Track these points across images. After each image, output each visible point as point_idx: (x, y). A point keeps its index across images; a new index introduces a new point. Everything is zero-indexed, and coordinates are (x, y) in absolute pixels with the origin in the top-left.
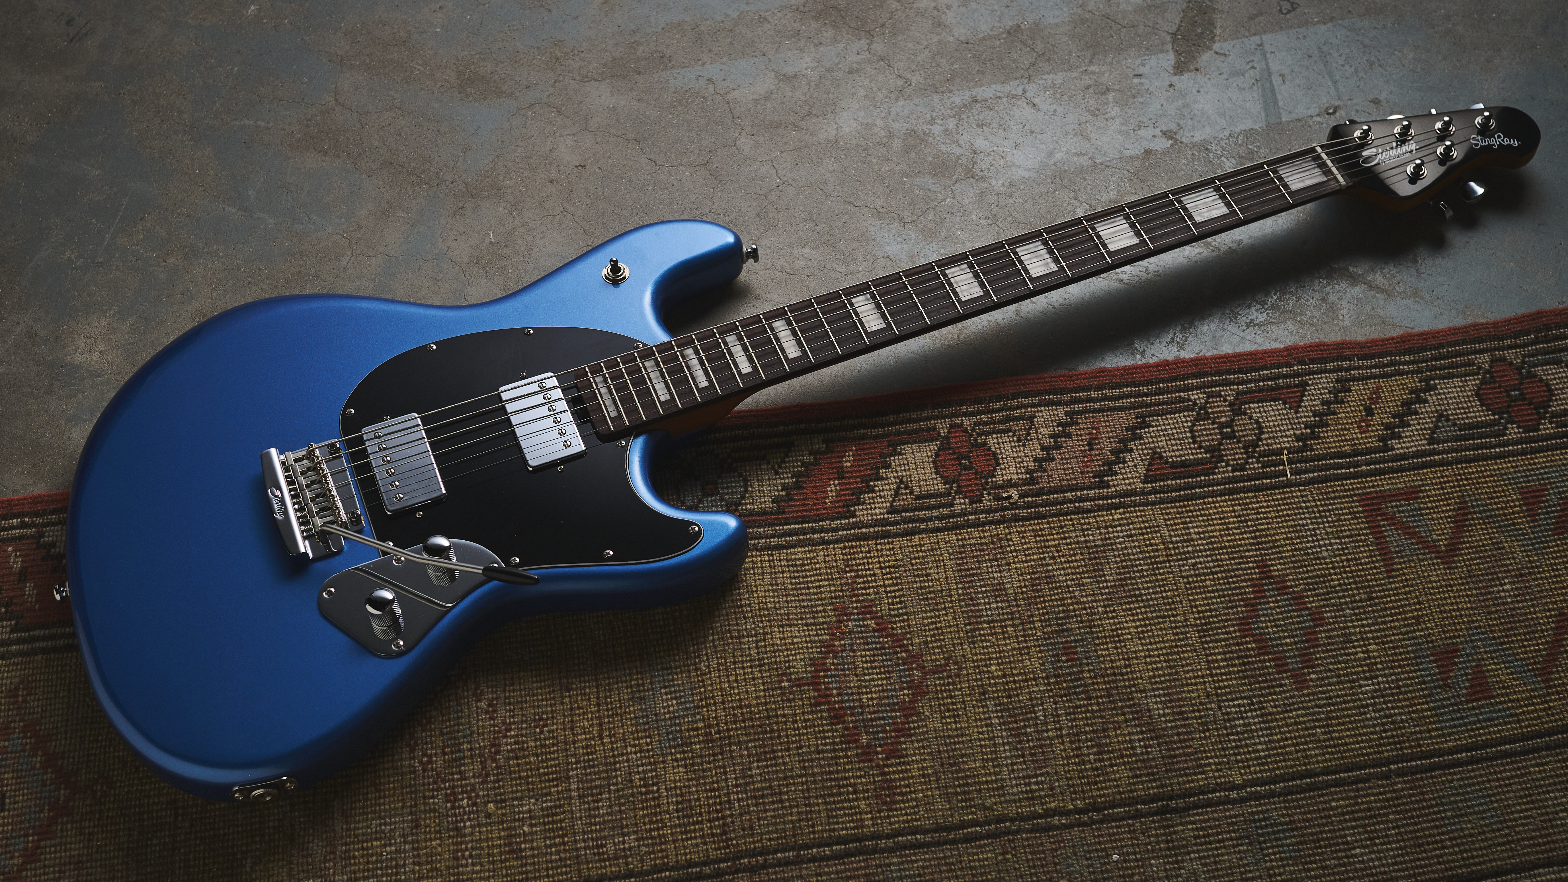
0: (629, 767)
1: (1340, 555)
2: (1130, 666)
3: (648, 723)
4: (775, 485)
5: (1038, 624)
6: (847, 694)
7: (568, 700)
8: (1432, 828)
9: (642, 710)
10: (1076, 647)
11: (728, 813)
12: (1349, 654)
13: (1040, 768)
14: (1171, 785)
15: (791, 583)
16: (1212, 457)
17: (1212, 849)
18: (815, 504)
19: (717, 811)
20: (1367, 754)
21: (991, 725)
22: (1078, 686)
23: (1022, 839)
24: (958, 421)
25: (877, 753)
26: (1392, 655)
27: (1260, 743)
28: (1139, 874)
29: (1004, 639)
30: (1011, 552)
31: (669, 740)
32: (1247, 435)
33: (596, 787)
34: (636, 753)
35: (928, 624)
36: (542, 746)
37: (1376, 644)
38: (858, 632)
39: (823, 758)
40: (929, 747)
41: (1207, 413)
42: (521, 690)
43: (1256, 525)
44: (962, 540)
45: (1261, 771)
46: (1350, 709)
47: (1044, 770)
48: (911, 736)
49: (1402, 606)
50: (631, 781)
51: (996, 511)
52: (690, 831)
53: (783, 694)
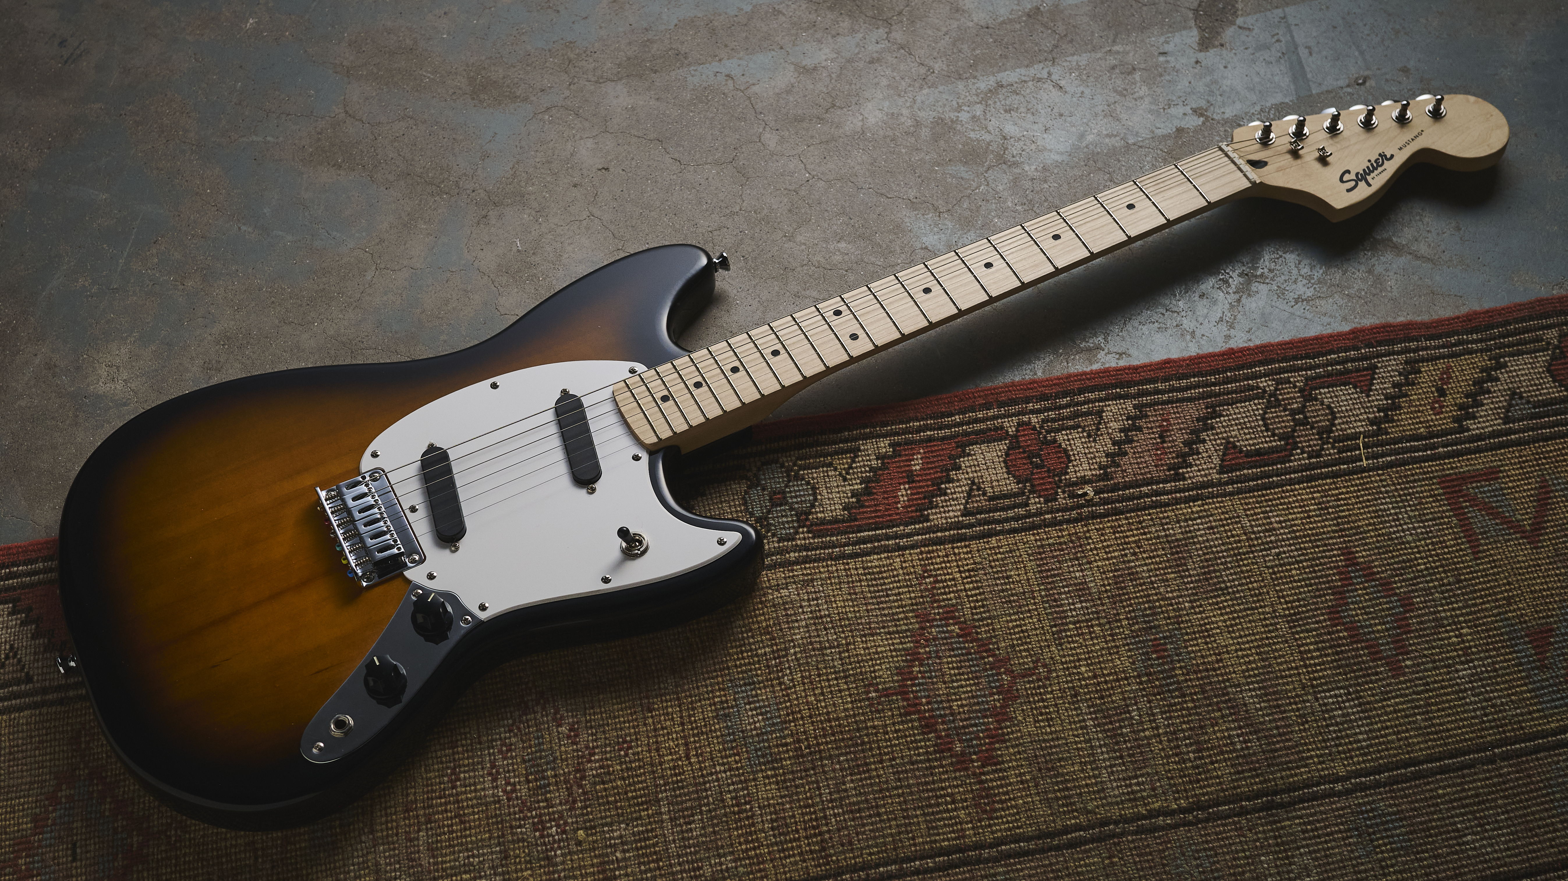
0: (719, 786)
1: (1425, 539)
2: (1221, 660)
3: (735, 740)
4: (844, 492)
5: (1125, 623)
6: (936, 702)
7: (650, 720)
8: (1541, 811)
9: (727, 727)
10: (1165, 644)
11: (825, 828)
12: (1442, 639)
13: (1140, 769)
14: (1274, 779)
15: (870, 592)
16: (1287, 444)
17: (1321, 843)
18: (887, 510)
19: (814, 828)
20: (1470, 739)
21: (1086, 727)
22: (1171, 684)
23: (1128, 841)
24: (1025, 419)
25: (973, 761)
26: (1485, 638)
27: (1361, 733)
28: (1250, 871)
29: (1092, 639)
30: (1091, 550)
31: (758, 756)
32: (1320, 421)
33: (687, 809)
34: (725, 772)
35: (1014, 627)
36: (628, 769)
37: (1468, 627)
38: (942, 639)
39: (918, 769)
40: (1025, 752)
41: (1277, 400)
42: (601, 713)
43: (1336, 512)
44: (1040, 540)
45: (1364, 762)
46: (1448, 694)
47: (1144, 771)
48: (1005, 741)
49: (1491, 587)
50: (723, 801)
51: (1072, 509)
52: (788, 849)
53: (871, 705)
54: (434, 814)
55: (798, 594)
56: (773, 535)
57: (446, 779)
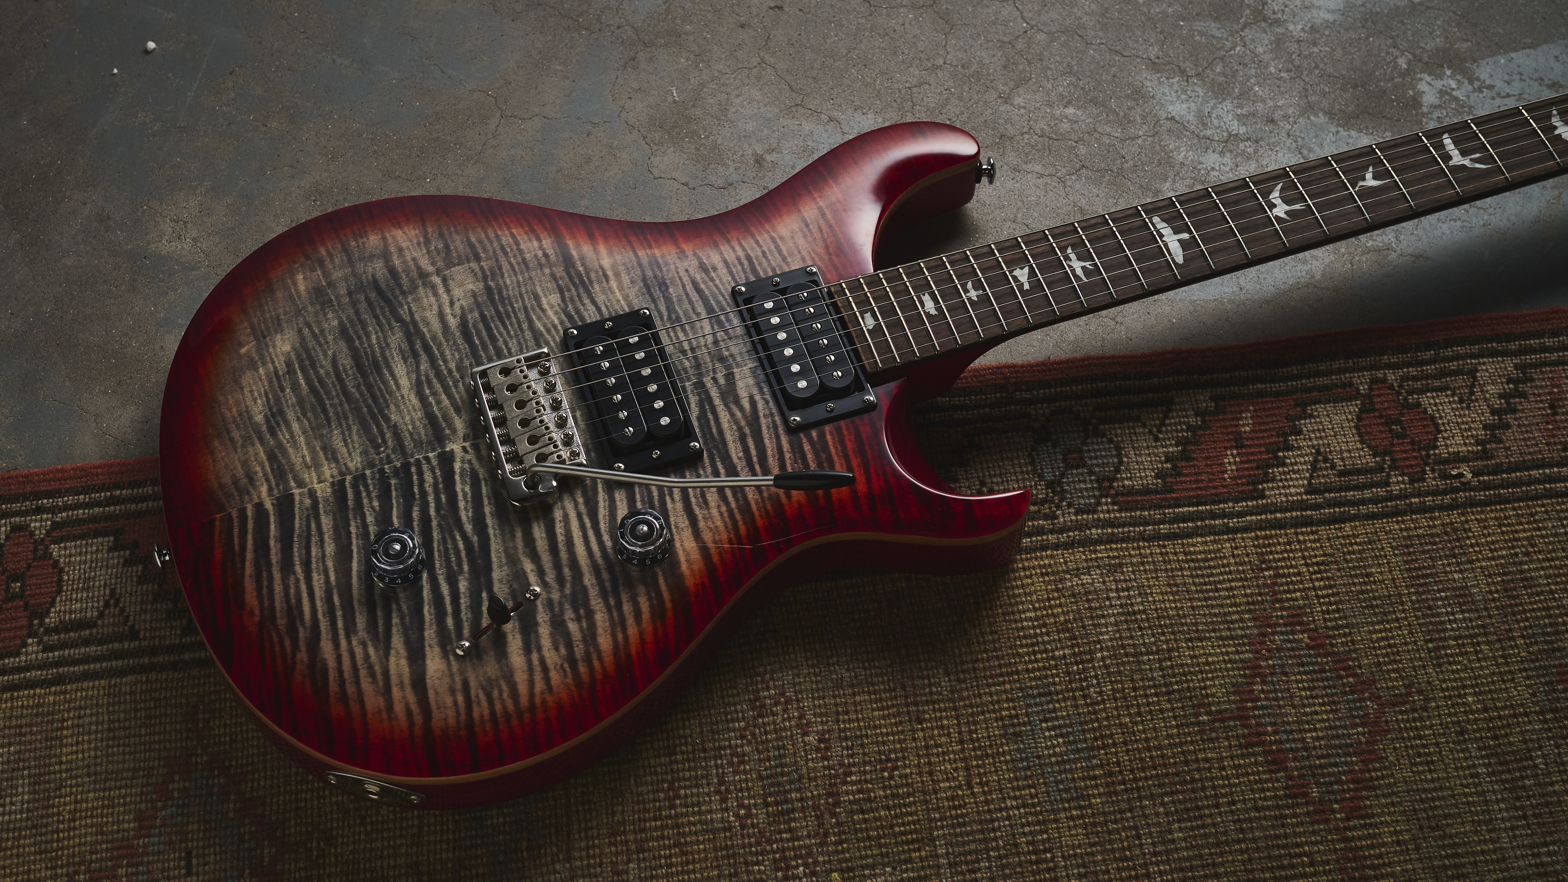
0: (1011, 826)
3: (1029, 768)
4: (1156, 455)
5: (1520, 642)
6: (1285, 732)
13: (1551, 833)
15: (1194, 584)
18: (1210, 480)
21: (1477, 775)
24: (1380, 374)
25: (1334, 811)
29: (1479, 660)
30: (1472, 546)
31: (1059, 790)
33: (970, 853)
34: (1018, 808)
35: (1379, 640)
36: (893, 796)
38: (1288, 649)
39: (1265, 818)
40: (1400, 803)
44: (1406, 529)
48: (1374, 788)
50: (1016, 845)
51: (1445, 492)
53: (1201, 732)
54: (647, 840)
55: (1104, 582)
56: (1070, 505)
57: (662, 795)
